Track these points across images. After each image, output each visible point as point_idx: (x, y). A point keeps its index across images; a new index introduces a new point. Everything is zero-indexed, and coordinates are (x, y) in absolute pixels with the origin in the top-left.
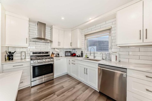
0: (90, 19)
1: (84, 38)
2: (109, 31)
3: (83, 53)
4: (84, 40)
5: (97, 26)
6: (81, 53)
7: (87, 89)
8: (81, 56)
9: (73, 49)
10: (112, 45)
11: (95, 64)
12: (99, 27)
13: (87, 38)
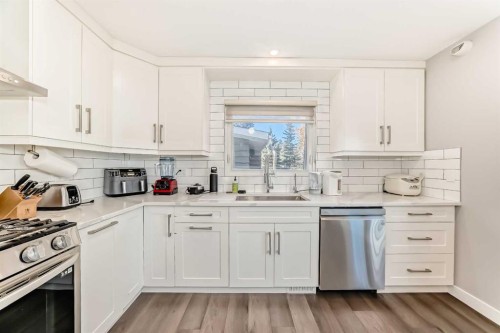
0: (274, 53)
1: (222, 116)
2: (308, 112)
3: (216, 176)
4: (221, 124)
5: (275, 84)
6: (211, 176)
7: (288, 307)
8: (211, 190)
9: (163, 159)
10: (315, 153)
11: (308, 209)
12: (282, 92)
13: (234, 117)
